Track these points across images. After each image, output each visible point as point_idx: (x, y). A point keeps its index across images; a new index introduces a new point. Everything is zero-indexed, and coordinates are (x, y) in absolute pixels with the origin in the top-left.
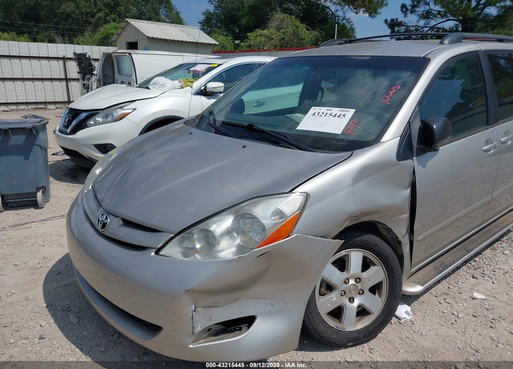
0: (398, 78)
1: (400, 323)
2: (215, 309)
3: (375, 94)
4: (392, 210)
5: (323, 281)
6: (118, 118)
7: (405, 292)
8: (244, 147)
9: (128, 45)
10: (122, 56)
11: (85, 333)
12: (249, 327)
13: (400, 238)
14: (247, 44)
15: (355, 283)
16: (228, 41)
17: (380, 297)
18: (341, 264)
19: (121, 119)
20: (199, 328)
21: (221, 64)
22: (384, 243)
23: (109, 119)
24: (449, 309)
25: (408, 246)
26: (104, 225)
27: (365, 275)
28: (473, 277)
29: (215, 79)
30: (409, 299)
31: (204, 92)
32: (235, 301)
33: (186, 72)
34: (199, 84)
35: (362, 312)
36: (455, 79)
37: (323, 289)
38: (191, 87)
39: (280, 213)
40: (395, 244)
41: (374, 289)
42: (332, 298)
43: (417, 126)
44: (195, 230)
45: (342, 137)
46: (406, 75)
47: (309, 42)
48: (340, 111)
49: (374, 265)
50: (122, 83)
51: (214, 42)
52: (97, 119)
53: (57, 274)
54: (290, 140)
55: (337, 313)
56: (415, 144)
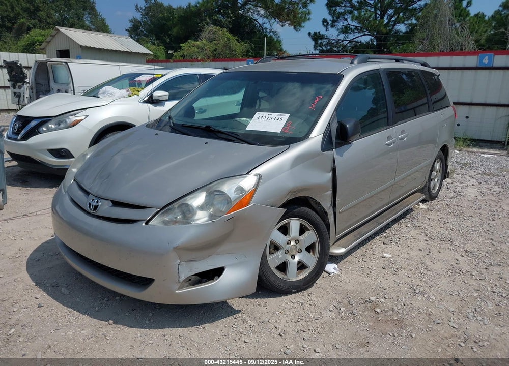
0: (322, 89)
1: (330, 276)
2: (195, 263)
3: (303, 101)
4: (320, 188)
5: (272, 243)
6: (72, 124)
7: (332, 253)
8: (206, 143)
9: (59, 53)
10: (58, 64)
11: (78, 300)
12: (219, 276)
13: (327, 210)
14: (181, 53)
15: (295, 244)
16: (161, 51)
17: (314, 255)
18: (285, 230)
19: (74, 125)
20: (183, 278)
21: (165, 75)
22: (314, 213)
23: (62, 126)
24: (366, 265)
25: (333, 216)
26: (96, 208)
27: (302, 238)
28: (384, 244)
29: (159, 88)
30: (336, 259)
31: (151, 100)
32: (209, 256)
33: (132, 82)
34: (145, 93)
35: (301, 266)
36: (367, 90)
37: (271, 249)
38: (138, 95)
39: (241, 189)
40: (323, 214)
41: (310, 249)
42: (279, 255)
43: (335, 126)
44: (176, 205)
45: (281, 135)
46: (329, 87)
47: (240, 54)
48: (278, 115)
49: (308, 230)
50: (59, 91)
51: (148, 52)
52: (50, 126)
53: (37, 261)
54: (241, 137)
55: (283, 267)
56: (334, 139)
